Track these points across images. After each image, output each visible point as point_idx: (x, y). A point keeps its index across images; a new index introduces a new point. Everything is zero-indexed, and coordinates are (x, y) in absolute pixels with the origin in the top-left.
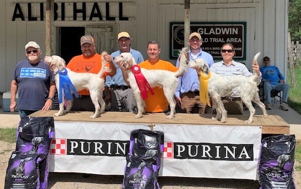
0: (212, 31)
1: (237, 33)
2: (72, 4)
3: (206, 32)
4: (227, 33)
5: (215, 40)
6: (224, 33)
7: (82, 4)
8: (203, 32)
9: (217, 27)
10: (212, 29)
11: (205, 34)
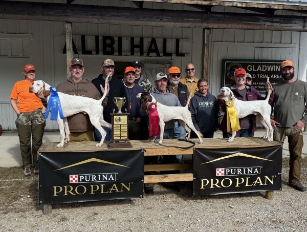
0: (259, 68)
1: (279, 70)
2: (130, 39)
3: (255, 69)
4: (272, 70)
5: (261, 76)
6: (269, 70)
7: (139, 39)
8: (251, 68)
9: (264, 64)
10: (259, 66)
11: (254, 70)
